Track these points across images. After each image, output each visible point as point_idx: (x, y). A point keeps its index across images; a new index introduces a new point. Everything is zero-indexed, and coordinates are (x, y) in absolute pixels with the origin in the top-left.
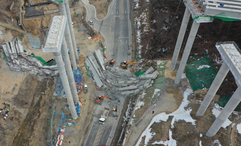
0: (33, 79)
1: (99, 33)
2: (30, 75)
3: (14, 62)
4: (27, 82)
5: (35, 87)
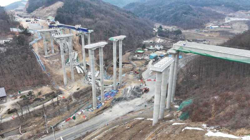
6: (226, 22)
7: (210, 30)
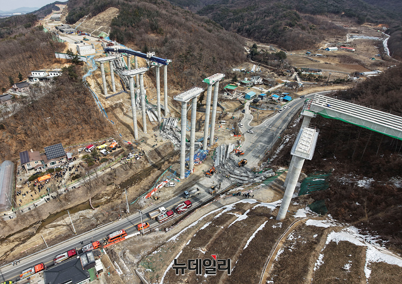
0: (171, 146)
1: (243, 135)
2: (170, 142)
3: (165, 130)
4: (165, 146)
5: (169, 152)
6: (348, 40)
7: (326, 53)
